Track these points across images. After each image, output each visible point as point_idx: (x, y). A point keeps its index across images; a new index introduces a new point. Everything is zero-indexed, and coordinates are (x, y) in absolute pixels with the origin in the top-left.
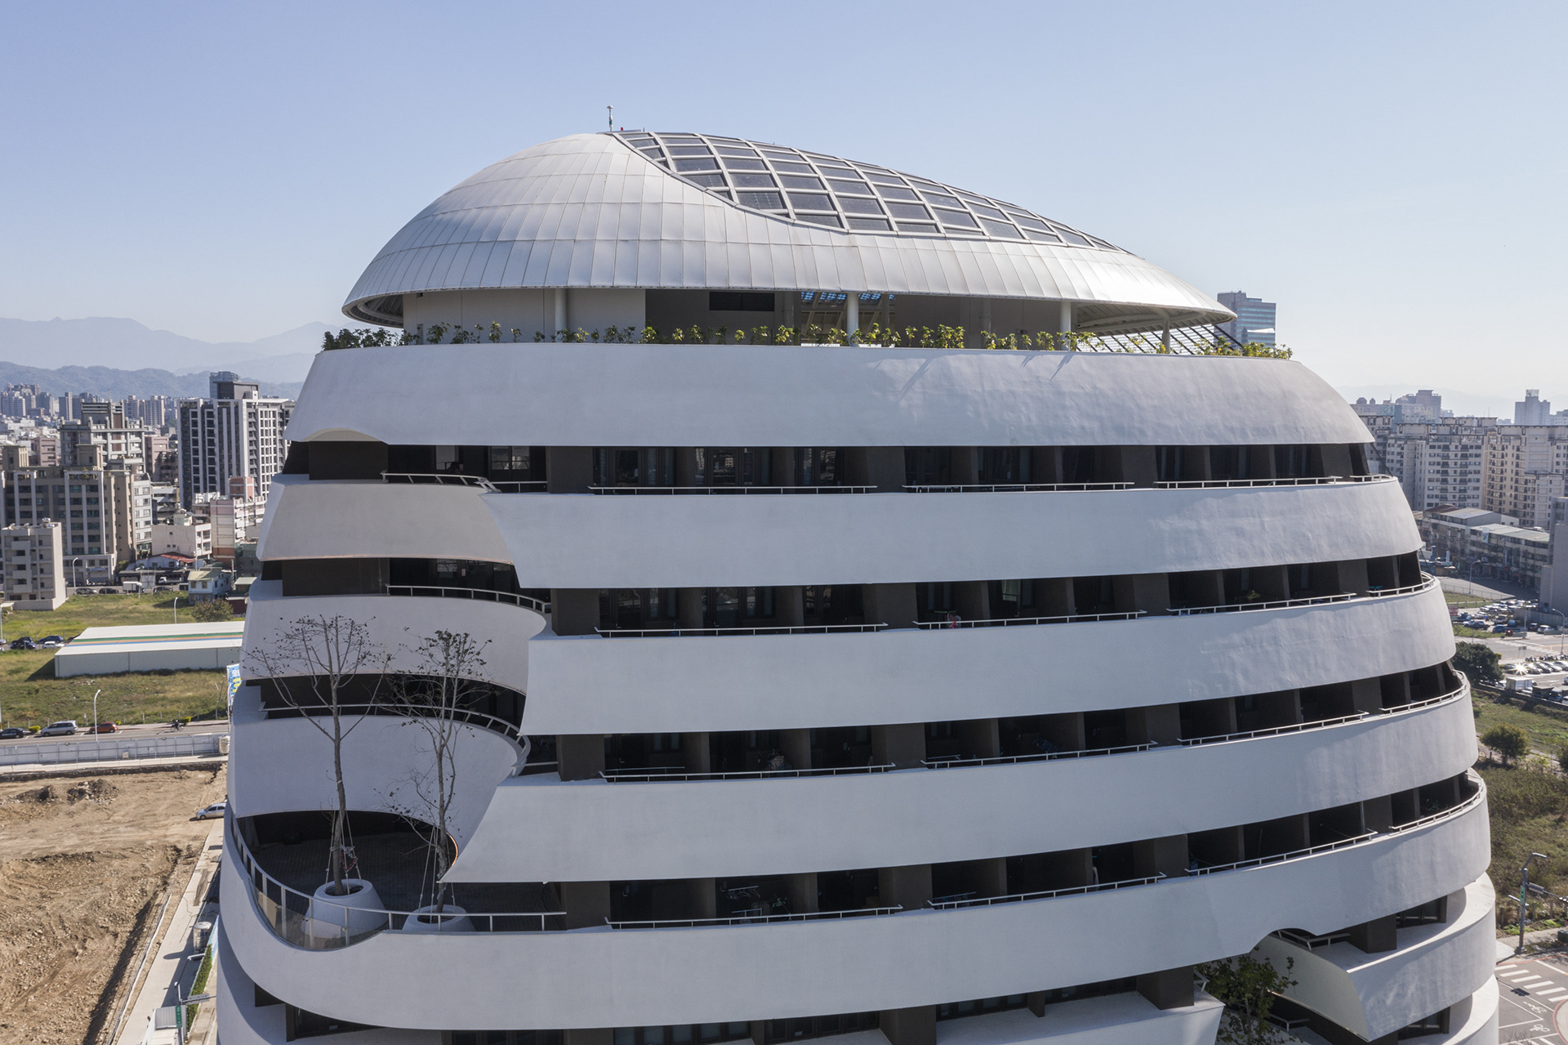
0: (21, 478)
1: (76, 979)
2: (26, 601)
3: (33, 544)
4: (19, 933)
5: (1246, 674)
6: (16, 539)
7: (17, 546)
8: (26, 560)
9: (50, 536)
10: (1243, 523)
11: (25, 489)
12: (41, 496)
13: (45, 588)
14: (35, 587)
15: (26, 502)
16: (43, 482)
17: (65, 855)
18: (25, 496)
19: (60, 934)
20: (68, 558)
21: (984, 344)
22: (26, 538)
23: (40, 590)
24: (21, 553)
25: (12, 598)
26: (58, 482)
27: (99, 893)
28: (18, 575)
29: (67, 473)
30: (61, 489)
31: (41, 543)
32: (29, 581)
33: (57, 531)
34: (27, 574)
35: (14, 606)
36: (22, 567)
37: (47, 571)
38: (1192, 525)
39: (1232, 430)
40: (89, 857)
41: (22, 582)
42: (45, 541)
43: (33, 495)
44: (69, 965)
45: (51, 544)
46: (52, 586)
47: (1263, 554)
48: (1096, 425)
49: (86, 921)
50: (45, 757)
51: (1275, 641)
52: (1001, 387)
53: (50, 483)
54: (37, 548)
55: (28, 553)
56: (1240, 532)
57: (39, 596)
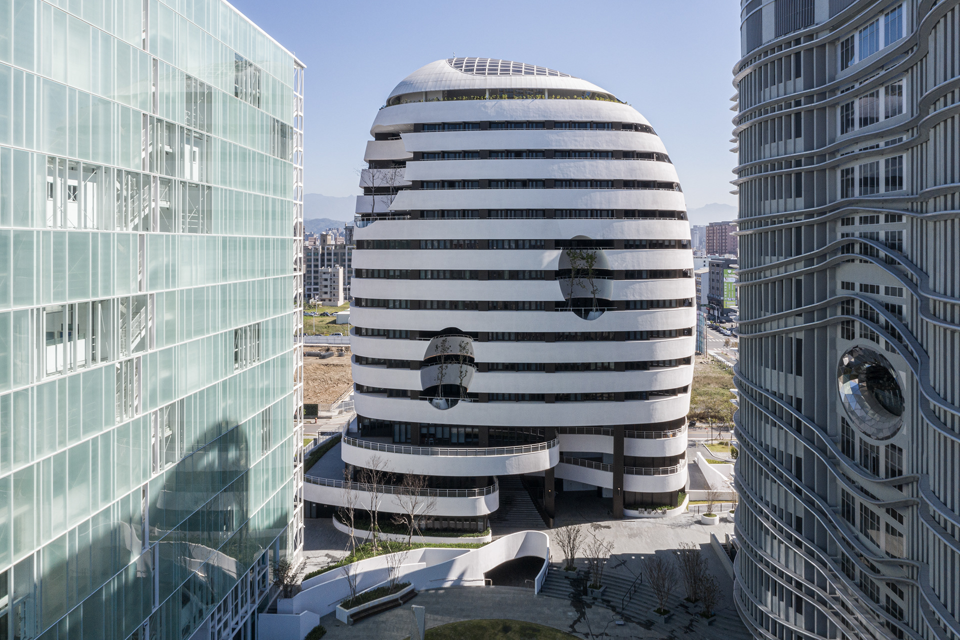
0: (328, 249)
1: (333, 392)
2: (327, 302)
3: (331, 276)
4: (316, 380)
5: (574, 173)
6: (324, 273)
7: (325, 276)
8: (328, 283)
9: (338, 272)
10: (578, 139)
11: (329, 254)
12: (336, 257)
13: (335, 296)
14: (331, 296)
15: (329, 260)
16: (336, 251)
17: (333, 365)
18: (329, 257)
19: (329, 382)
20: (345, 287)
21: (513, 98)
22: (328, 273)
23: (333, 297)
24: (326, 280)
25: (322, 300)
26: (342, 251)
27: (344, 373)
28: (325, 290)
29: (347, 247)
30: (344, 254)
31: (334, 275)
32: (329, 293)
33: (341, 270)
34: (328, 290)
35: (323, 303)
36: (326, 286)
37: (335, 288)
38: (561, 138)
39: (578, 117)
40: (342, 365)
41: (326, 293)
42: (335, 275)
43: (332, 257)
44: (332, 389)
45: (338, 276)
46: (338, 296)
47: (583, 146)
48: (537, 115)
49: (339, 380)
50: (330, 342)
51: (584, 167)
52: (514, 107)
53: (340, 251)
54: (333, 278)
55: (329, 280)
56: (576, 140)
57: (333, 300)
